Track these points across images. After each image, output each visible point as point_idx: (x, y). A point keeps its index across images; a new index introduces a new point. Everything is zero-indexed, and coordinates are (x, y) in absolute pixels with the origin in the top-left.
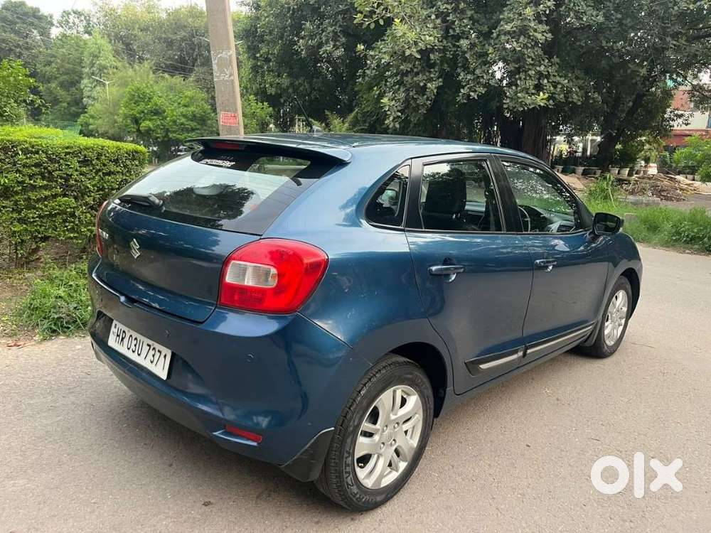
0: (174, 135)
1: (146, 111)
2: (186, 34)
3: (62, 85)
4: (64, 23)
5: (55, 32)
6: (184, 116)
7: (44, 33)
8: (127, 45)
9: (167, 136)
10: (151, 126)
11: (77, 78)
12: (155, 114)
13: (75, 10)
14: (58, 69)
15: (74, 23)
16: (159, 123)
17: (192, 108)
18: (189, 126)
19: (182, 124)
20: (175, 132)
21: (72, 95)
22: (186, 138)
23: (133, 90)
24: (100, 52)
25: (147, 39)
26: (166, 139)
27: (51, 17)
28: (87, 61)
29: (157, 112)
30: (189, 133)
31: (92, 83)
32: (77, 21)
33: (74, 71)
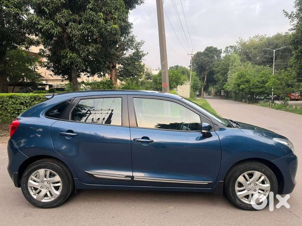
0: (253, 90)
1: (243, 81)
2: (273, 47)
3: (221, 74)
4: (226, 51)
5: (223, 55)
6: (258, 82)
7: (219, 56)
8: (247, 55)
9: (250, 91)
10: (244, 87)
11: (227, 71)
12: (247, 82)
13: (230, 46)
14: (220, 68)
15: (230, 51)
16: (247, 85)
17: (263, 78)
18: (260, 86)
19: (257, 85)
20: (253, 89)
21: (224, 77)
22: (258, 91)
23: (239, 73)
24: (235, 61)
25: (256, 52)
26: (250, 92)
27: (221, 50)
28: (231, 64)
29: (248, 81)
30: (259, 89)
31: (231, 72)
32: (231, 50)
33: (226, 69)
